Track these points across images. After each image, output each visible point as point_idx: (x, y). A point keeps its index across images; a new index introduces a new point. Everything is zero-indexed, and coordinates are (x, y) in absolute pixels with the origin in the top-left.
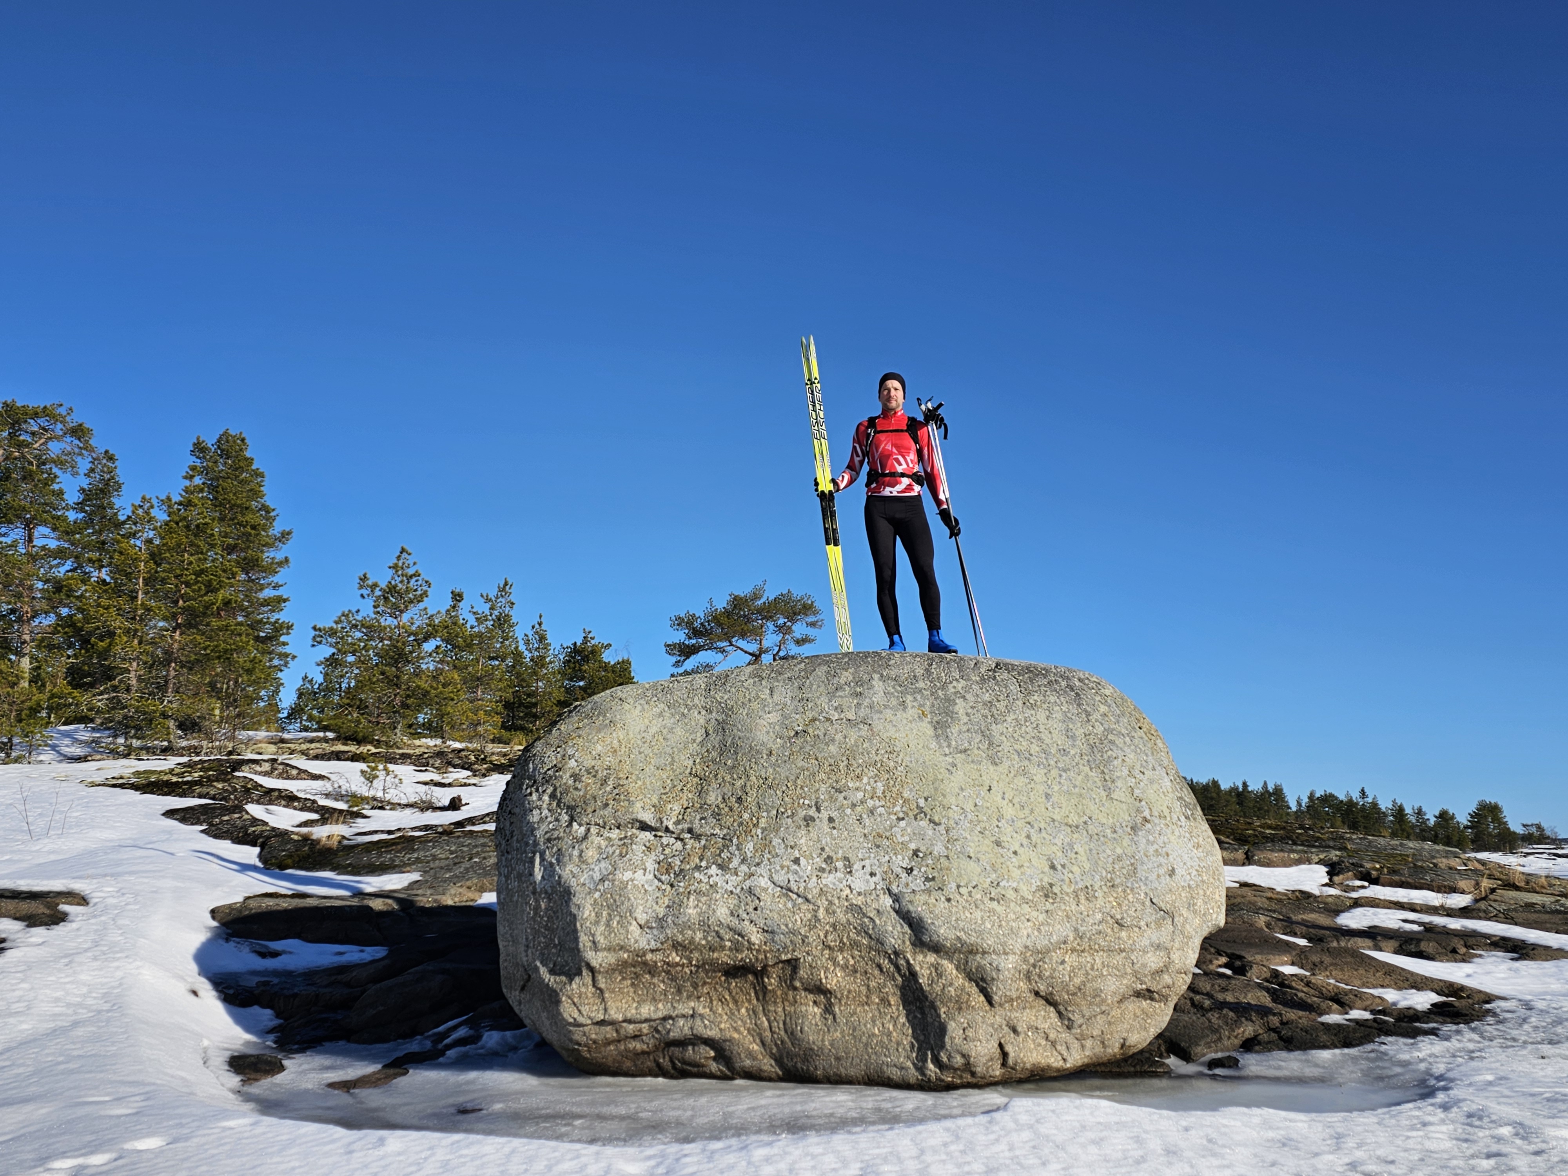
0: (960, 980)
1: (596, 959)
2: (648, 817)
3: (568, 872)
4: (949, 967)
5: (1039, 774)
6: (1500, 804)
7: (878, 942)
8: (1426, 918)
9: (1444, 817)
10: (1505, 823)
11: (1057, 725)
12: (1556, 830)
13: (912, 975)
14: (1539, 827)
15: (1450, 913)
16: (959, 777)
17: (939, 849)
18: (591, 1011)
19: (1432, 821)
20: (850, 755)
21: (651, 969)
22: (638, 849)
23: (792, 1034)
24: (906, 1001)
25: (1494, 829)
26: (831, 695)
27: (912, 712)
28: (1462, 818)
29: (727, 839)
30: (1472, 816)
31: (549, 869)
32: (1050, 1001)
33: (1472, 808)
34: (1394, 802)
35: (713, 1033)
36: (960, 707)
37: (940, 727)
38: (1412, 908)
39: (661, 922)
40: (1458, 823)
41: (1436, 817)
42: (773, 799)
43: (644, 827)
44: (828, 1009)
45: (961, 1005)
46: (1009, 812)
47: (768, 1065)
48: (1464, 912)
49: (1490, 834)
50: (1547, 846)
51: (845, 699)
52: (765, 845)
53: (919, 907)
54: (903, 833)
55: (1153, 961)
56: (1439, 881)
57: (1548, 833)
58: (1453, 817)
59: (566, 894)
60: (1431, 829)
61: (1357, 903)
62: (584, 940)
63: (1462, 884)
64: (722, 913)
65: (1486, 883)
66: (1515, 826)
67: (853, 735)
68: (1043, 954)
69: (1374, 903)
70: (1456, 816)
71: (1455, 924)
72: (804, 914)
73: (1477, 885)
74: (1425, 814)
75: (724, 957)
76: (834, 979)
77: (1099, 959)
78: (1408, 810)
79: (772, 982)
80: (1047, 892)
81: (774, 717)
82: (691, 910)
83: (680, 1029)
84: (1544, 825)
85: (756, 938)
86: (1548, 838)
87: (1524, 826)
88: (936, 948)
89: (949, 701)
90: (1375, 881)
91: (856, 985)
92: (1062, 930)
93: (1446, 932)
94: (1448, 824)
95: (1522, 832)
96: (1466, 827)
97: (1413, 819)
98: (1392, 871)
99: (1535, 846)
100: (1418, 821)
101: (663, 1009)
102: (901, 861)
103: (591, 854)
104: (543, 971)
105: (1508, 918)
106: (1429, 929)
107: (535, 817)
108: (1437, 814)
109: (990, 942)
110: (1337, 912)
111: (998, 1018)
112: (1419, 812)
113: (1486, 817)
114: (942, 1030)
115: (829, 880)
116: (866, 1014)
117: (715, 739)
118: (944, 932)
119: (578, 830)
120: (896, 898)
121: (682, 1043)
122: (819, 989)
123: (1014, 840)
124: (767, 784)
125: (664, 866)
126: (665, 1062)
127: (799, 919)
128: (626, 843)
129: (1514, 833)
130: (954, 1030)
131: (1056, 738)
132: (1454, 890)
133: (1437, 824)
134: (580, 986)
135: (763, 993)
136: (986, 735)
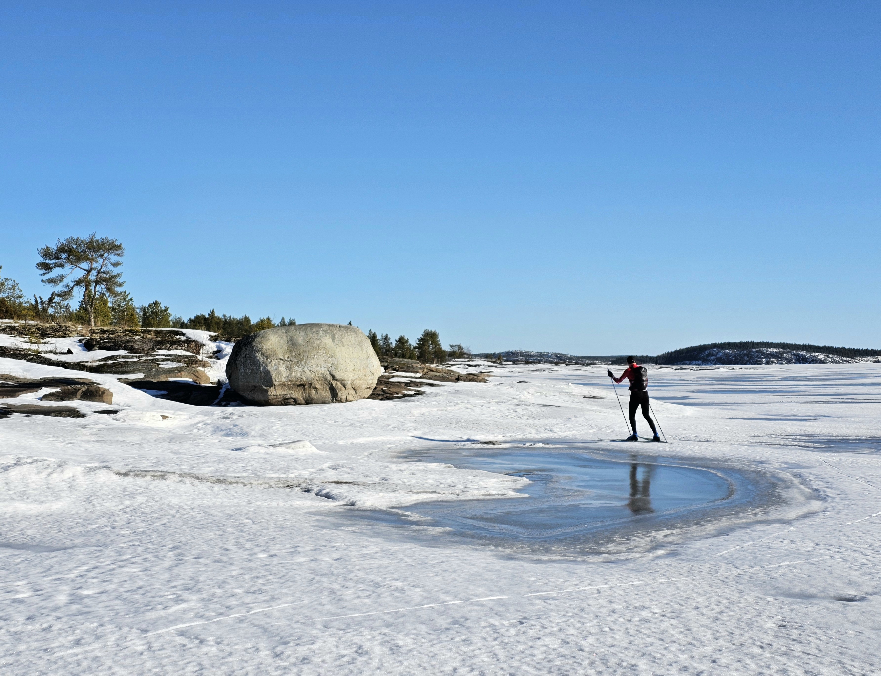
0: (340, 385)
1: (276, 384)
2: (282, 358)
3: (269, 368)
4: (338, 383)
5: (351, 348)
6: (437, 332)
7: (326, 379)
8: (411, 379)
9: (401, 341)
10: (439, 345)
11: (353, 339)
12: (470, 349)
13: (332, 385)
14: (460, 347)
15: (417, 378)
16: (338, 350)
17: (336, 363)
18: (274, 393)
19: (393, 345)
20: (319, 345)
21: (285, 385)
22: (281, 364)
23: (309, 396)
24: (330, 389)
25: (432, 349)
26: (312, 334)
27: (328, 337)
28: (413, 342)
29: (298, 362)
30: (419, 341)
31: (264, 368)
32: (354, 389)
33: (420, 335)
34: (370, 331)
35: (294, 397)
36: (336, 336)
37: (333, 340)
38: (406, 377)
39: (288, 377)
40: (410, 345)
41: (396, 341)
42: (306, 354)
43: (281, 360)
44: (316, 392)
45: (341, 390)
46: (347, 356)
47: (303, 402)
48: (420, 378)
49: (429, 353)
50: (464, 360)
51: (315, 334)
52: (306, 363)
53: (334, 373)
54: (330, 360)
55: (370, 382)
56: (414, 370)
57: (465, 350)
58: (407, 341)
59: (269, 372)
60: (392, 349)
61: (393, 376)
62: (273, 380)
63: (420, 371)
64: (299, 375)
65: (426, 371)
66: (446, 347)
67: (318, 342)
68: (354, 380)
69: (397, 376)
70: (409, 340)
71: (418, 380)
72: (314, 374)
73: (423, 371)
74: (389, 339)
75: (298, 383)
76: (318, 386)
77: (362, 382)
78: (379, 337)
79: (306, 387)
80: (354, 370)
81: (302, 338)
82: (293, 374)
83: (288, 396)
84: (463, 346)
85: (304, 379)
86: (465, 354)
87: (451, 346)
88: (337, 380)
89: (334, 335)
90: (397, 371)
91: (321, 387)
92: (356, 377)
93: (415, 382)
94: (404, 346)
95: (449, 350)
96: (415, 348)
97: (381, 343)
98: (402, 368)
99: (456, 360)
100: (384, 344)
101: (286, 393)
102: (330, 365)
103: (273, 365)
104: (264, 387)
105: (430, 379)
106: (412, 382)
107: (258, 358)
108: (397, 339)
109: (346, 379)
110: (389, 379)
111: (346, 392)
112: (386, 338)
113: (427, 341)
114: (337, 394)
115: (318, 369)
116: (323, 392)
117: (290, 343)
118: (338, 377)
119: (269, 360)
120: (330, 372)
121: (287, 399)
122: (315, 388)
123: (348, 361)
124: (304, 351)
125: (287, 367)
126: (283, 403)
127: (313, 376)
128: (279, 363)
129: (444, 351)
130: (339, 394)
131: (353, 342)
132: (417, 372)
133: (397, 346)
134: (272, 389)
135: (304, 389)
136: (341, 341)
